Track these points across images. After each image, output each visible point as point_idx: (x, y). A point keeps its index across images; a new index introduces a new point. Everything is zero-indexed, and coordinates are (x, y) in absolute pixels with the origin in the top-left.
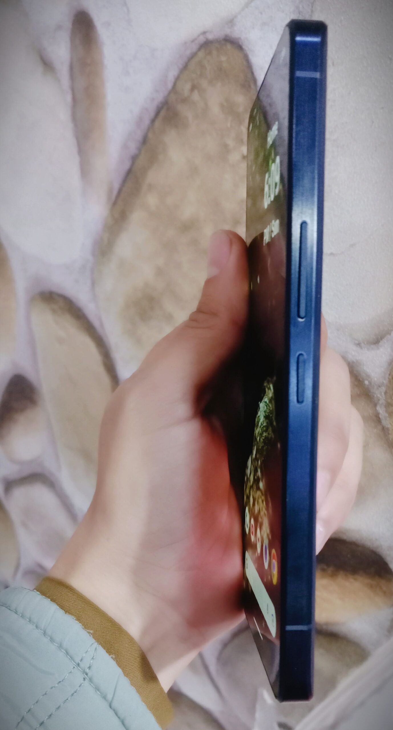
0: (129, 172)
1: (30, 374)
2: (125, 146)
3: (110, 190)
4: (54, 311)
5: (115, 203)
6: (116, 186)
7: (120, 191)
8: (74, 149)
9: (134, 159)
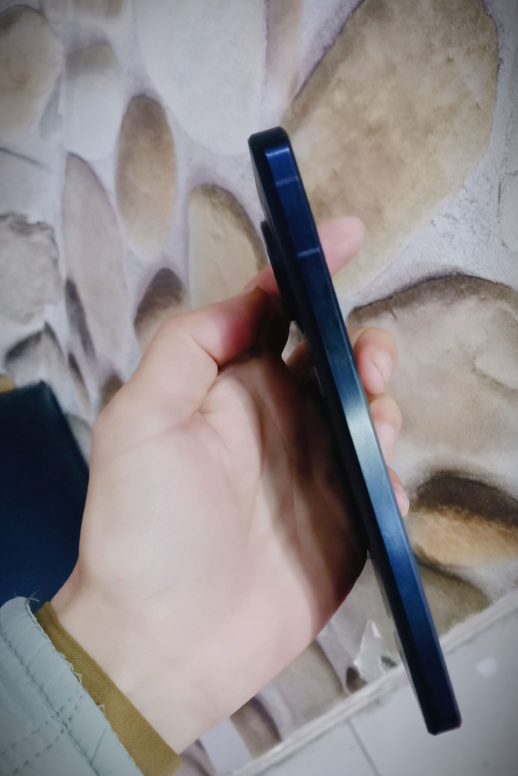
0: (319, 64)
1: (179, 269)
2: (319, 35)
3: (296, 81)
4: (214, 205)
5: (298, 96)
6: (302, 78)
7: (305, 83)
8: (263, 34)
9: (327, 49)
